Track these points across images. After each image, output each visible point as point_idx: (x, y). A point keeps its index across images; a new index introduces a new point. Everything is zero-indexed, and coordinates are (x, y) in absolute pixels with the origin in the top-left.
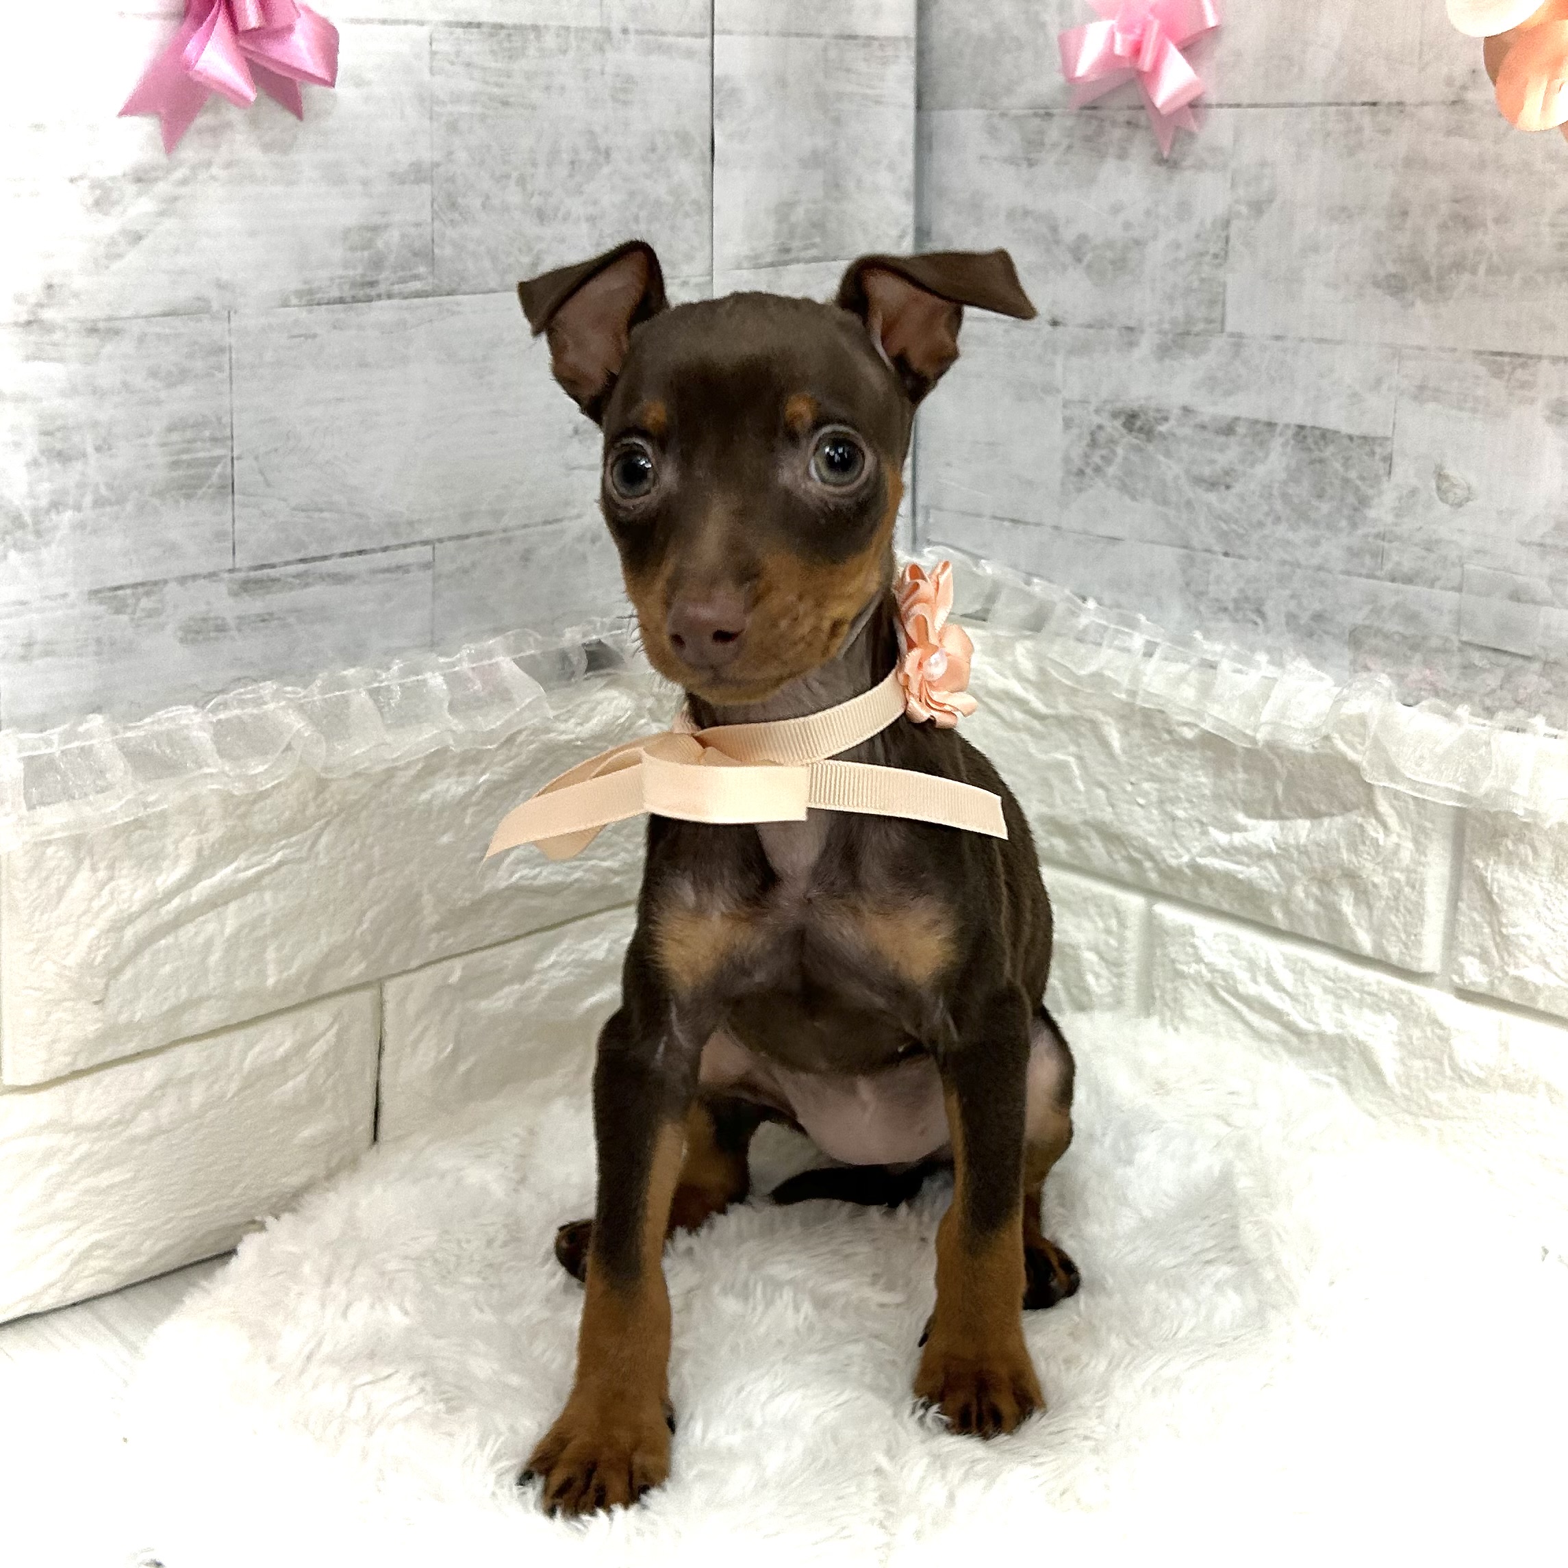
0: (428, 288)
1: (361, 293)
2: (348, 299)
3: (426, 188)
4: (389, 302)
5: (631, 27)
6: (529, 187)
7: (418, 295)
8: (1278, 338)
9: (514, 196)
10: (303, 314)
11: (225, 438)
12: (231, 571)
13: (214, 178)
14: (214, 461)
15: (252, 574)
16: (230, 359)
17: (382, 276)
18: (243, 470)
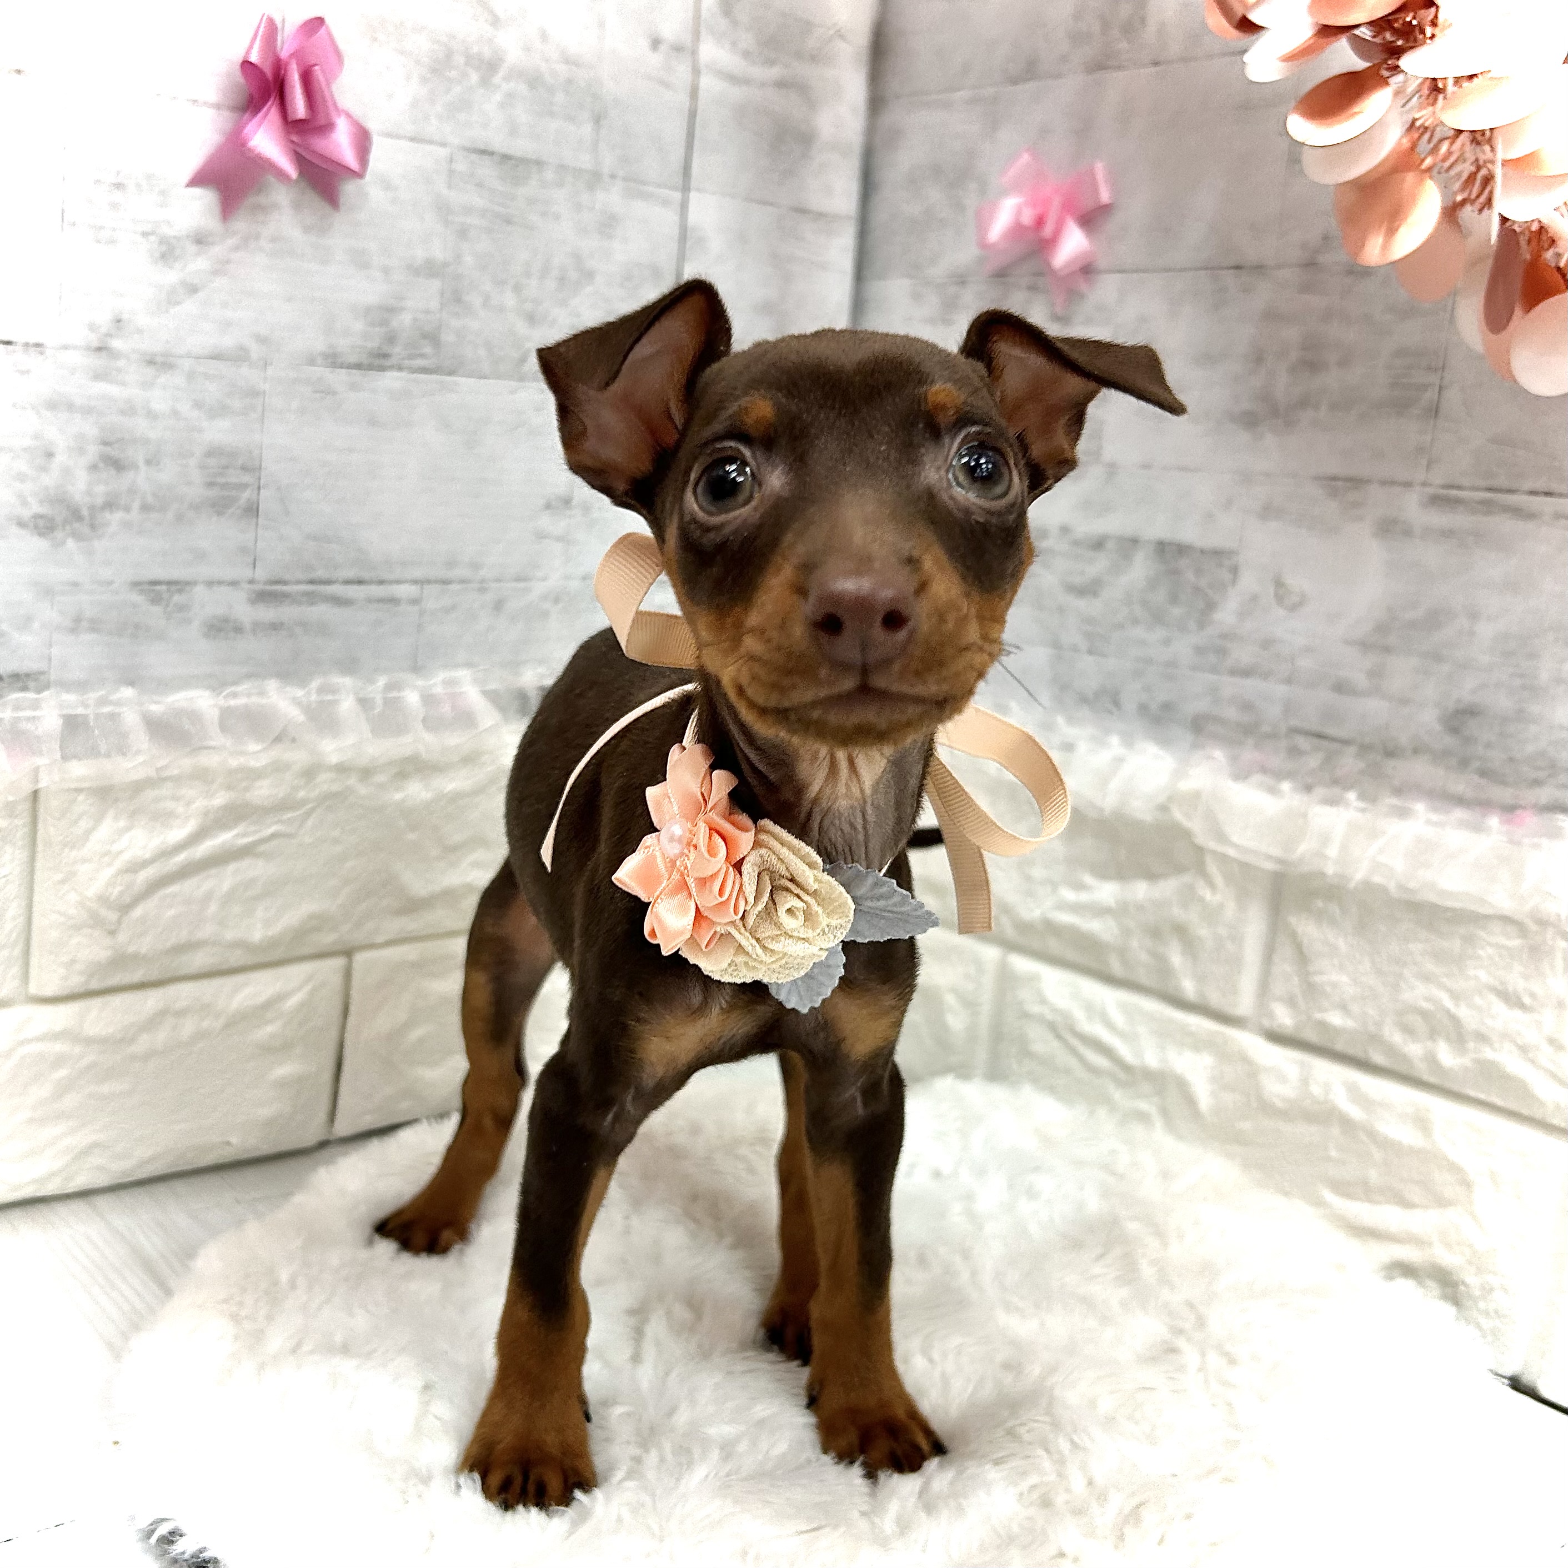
0: (433, 366)
1: (377, 362)
2: (365, 366)
3: (436, 283)
4: (399, 373)
5: (618, 173)
6: (523, 294)
7: (424, 371)
8: (1145, 467)
9: (510, 299)
10: (327, 373)
11: (254, 469)
12: (251, 582)
13: (261, 249)
14: (243, 486)
15: (269, 587)
16: (264, 403)
17: (394, 351)
18: (267, 498)
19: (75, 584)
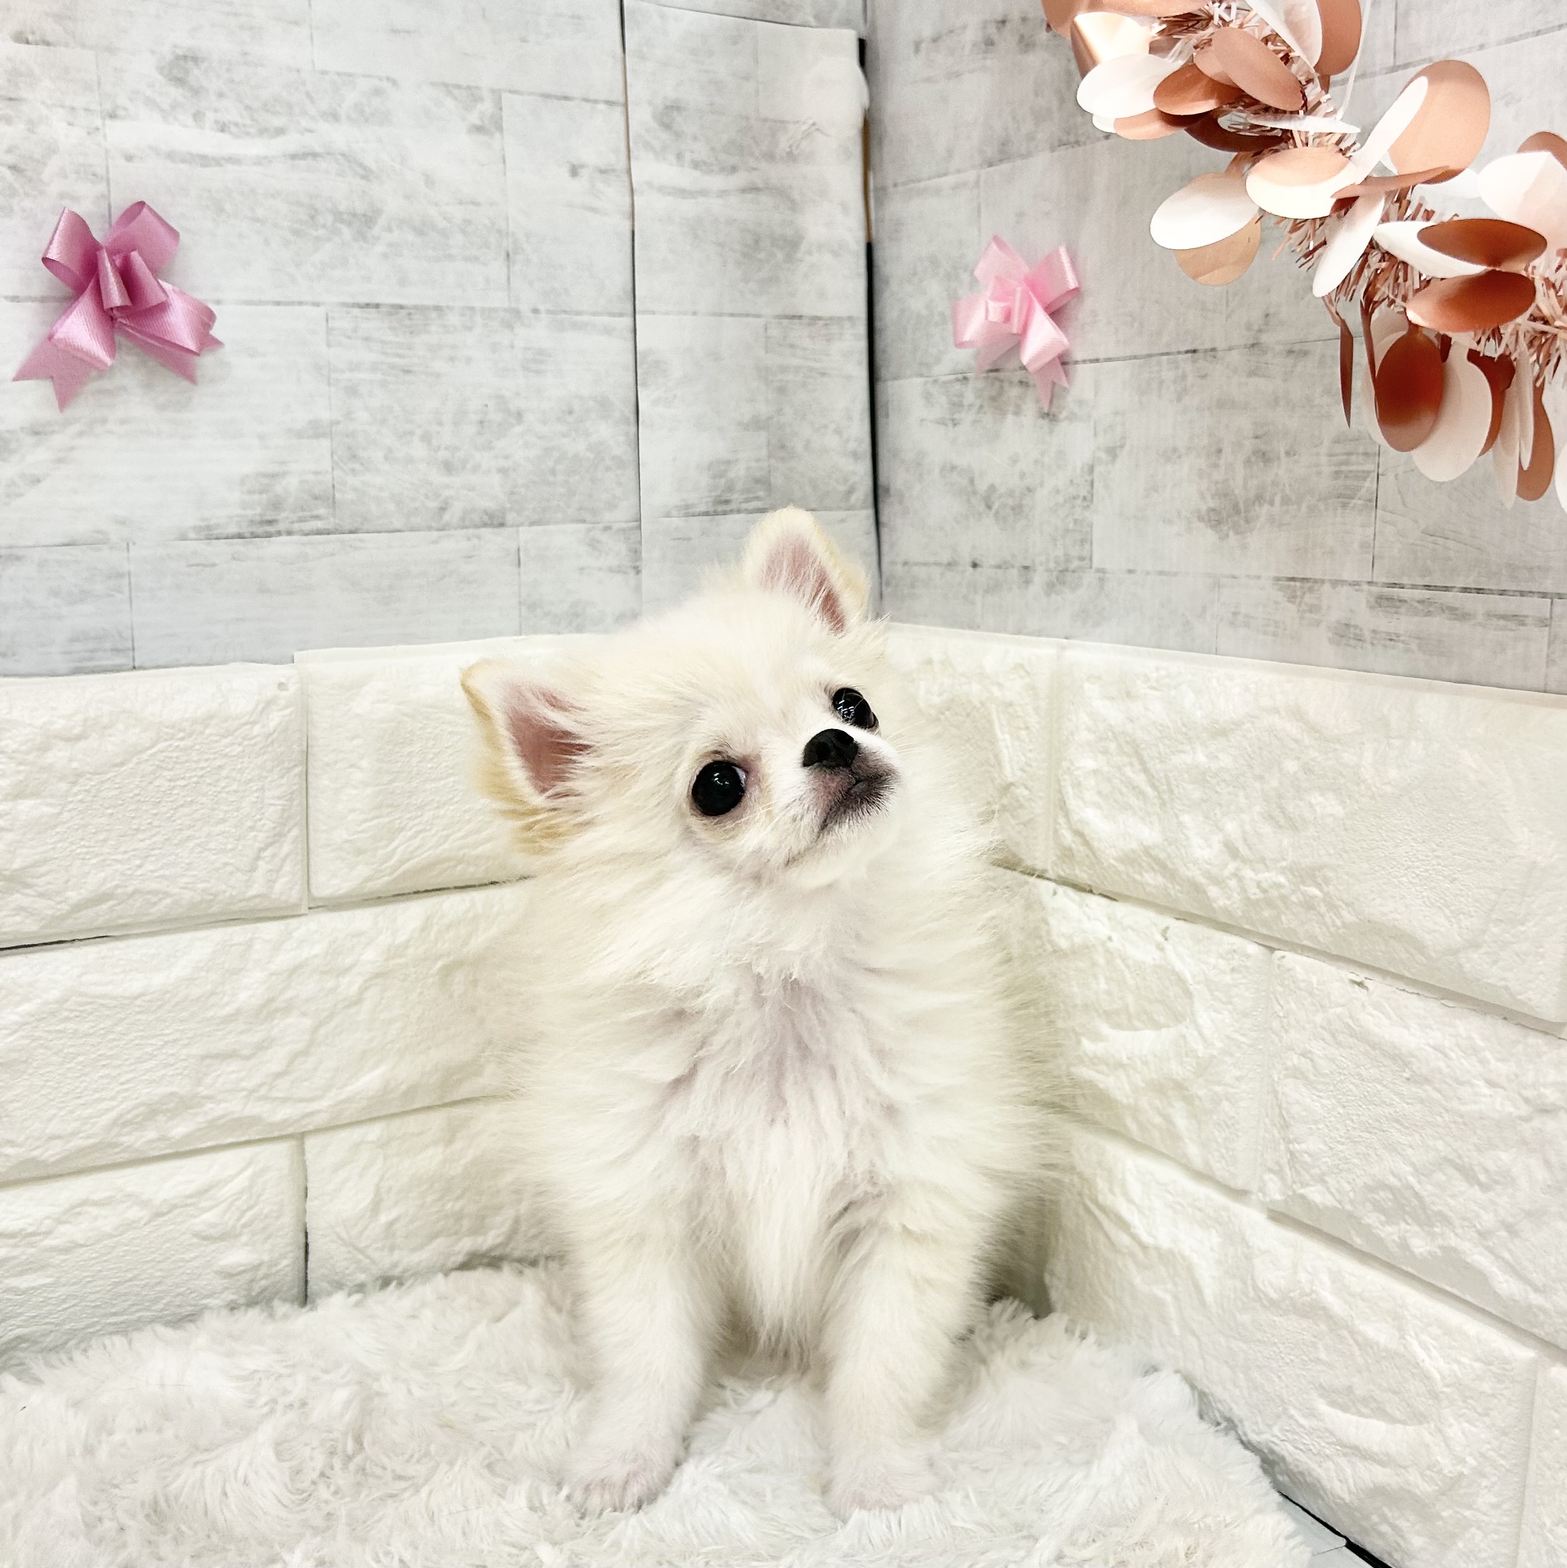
0: (330, 527)
1: (260, 530)
2: (247, 535)
3: (325, 443)
4: (289, 538)
5: (542, 307)
6: (434, 442)
7: (319, 532)
8: (1130, 572)
9: (418, 450)
10: (202, 546)
11: (128, 649)
13: (111, 433)
16: (130, 583)
17: (283, 515)
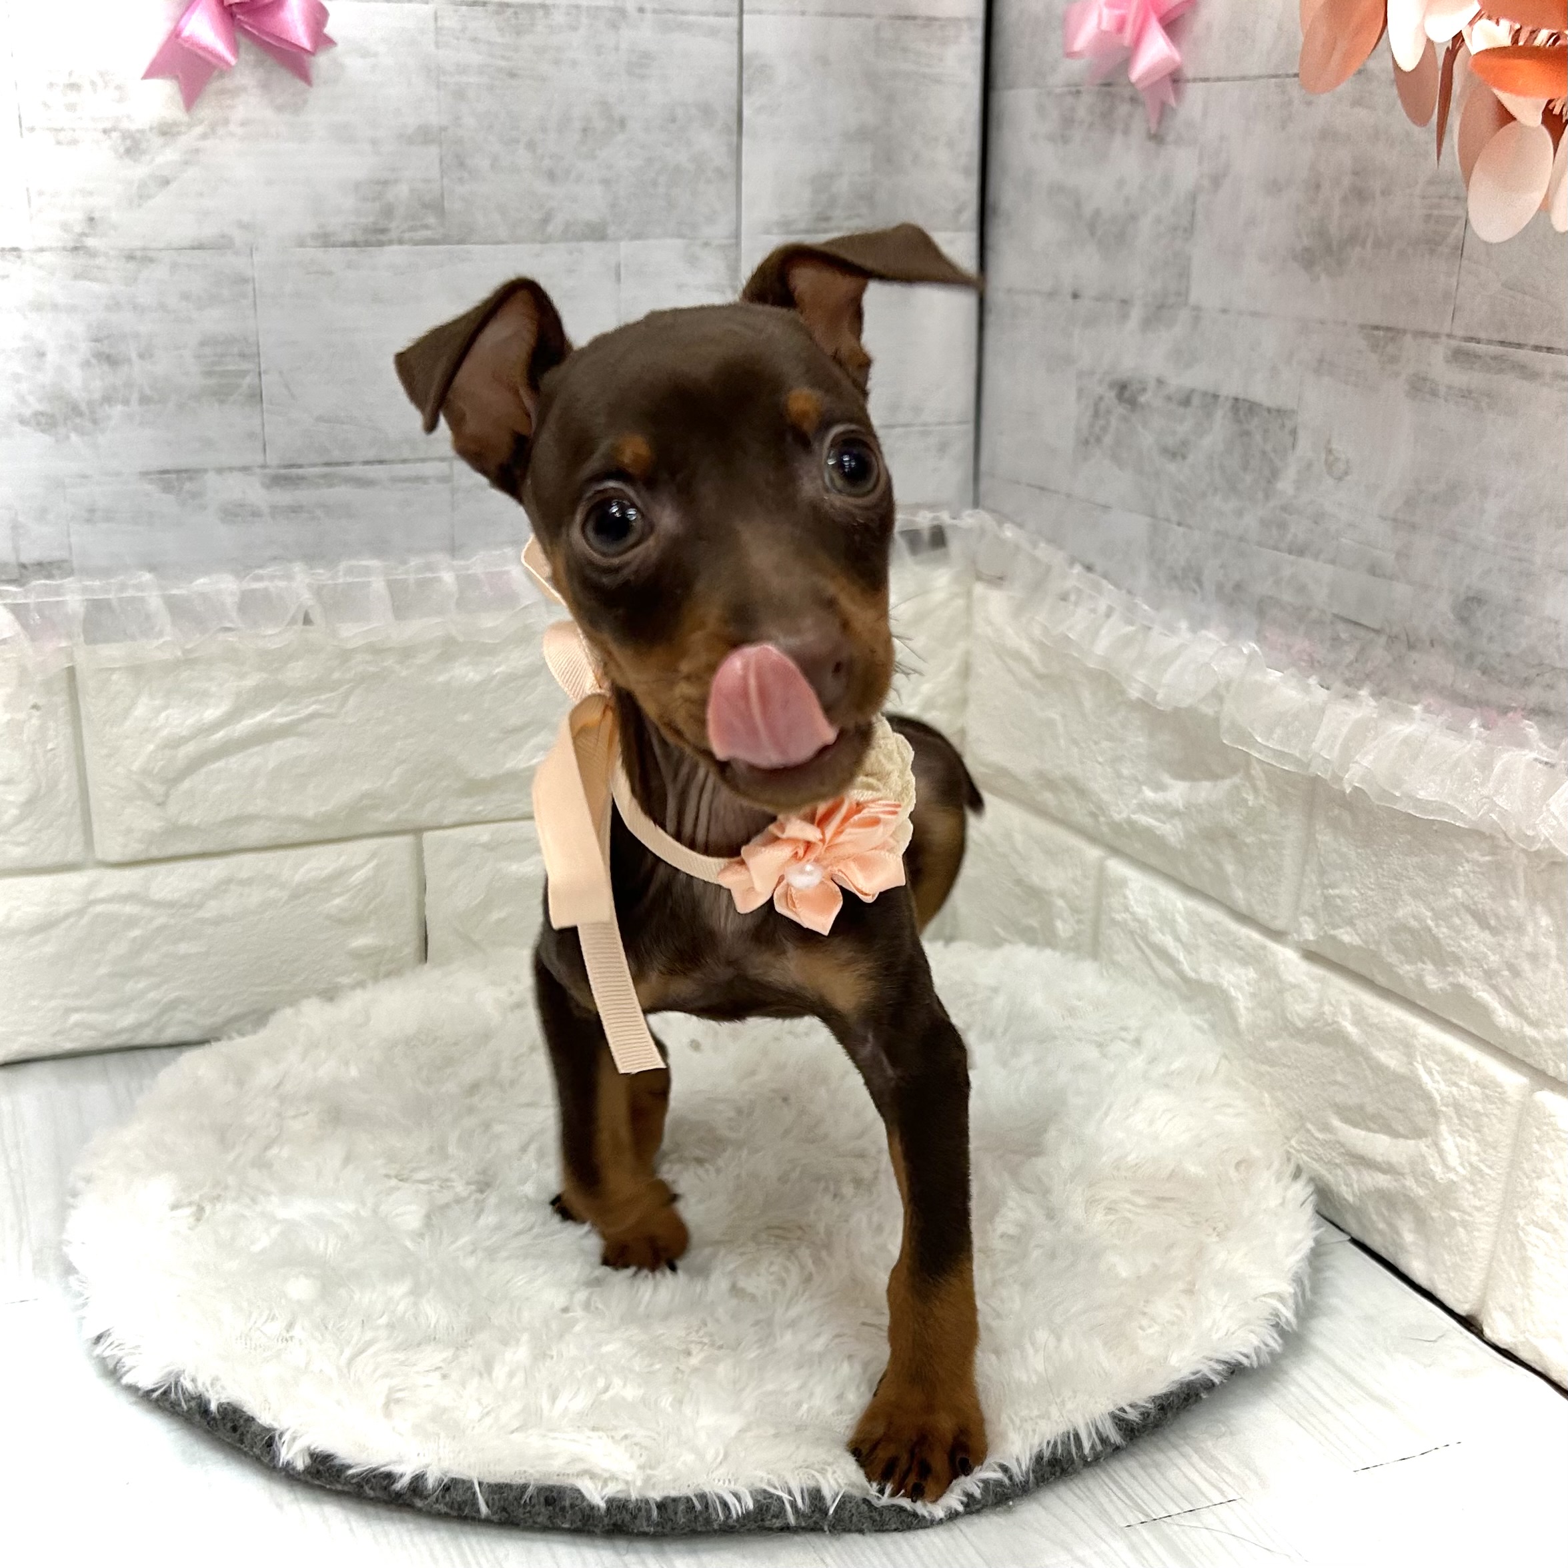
0: (438, 237)
1: (372, 238)
2: (361, 243)
3: (434, 150)
4: (400, 247)
5: (648, 7)
6: (539, 150)
7: (427, 242)
8: (1224, 311)
9: (523, 158)
10: (319, 254)
11: (253, 355)
12: (264, 466)
13: (232, 135)
14: (243, 374)
15: (283, 471)
16: (254, 289)
17: (393, 225)
18: (270, 383)
19: (85, 477)
